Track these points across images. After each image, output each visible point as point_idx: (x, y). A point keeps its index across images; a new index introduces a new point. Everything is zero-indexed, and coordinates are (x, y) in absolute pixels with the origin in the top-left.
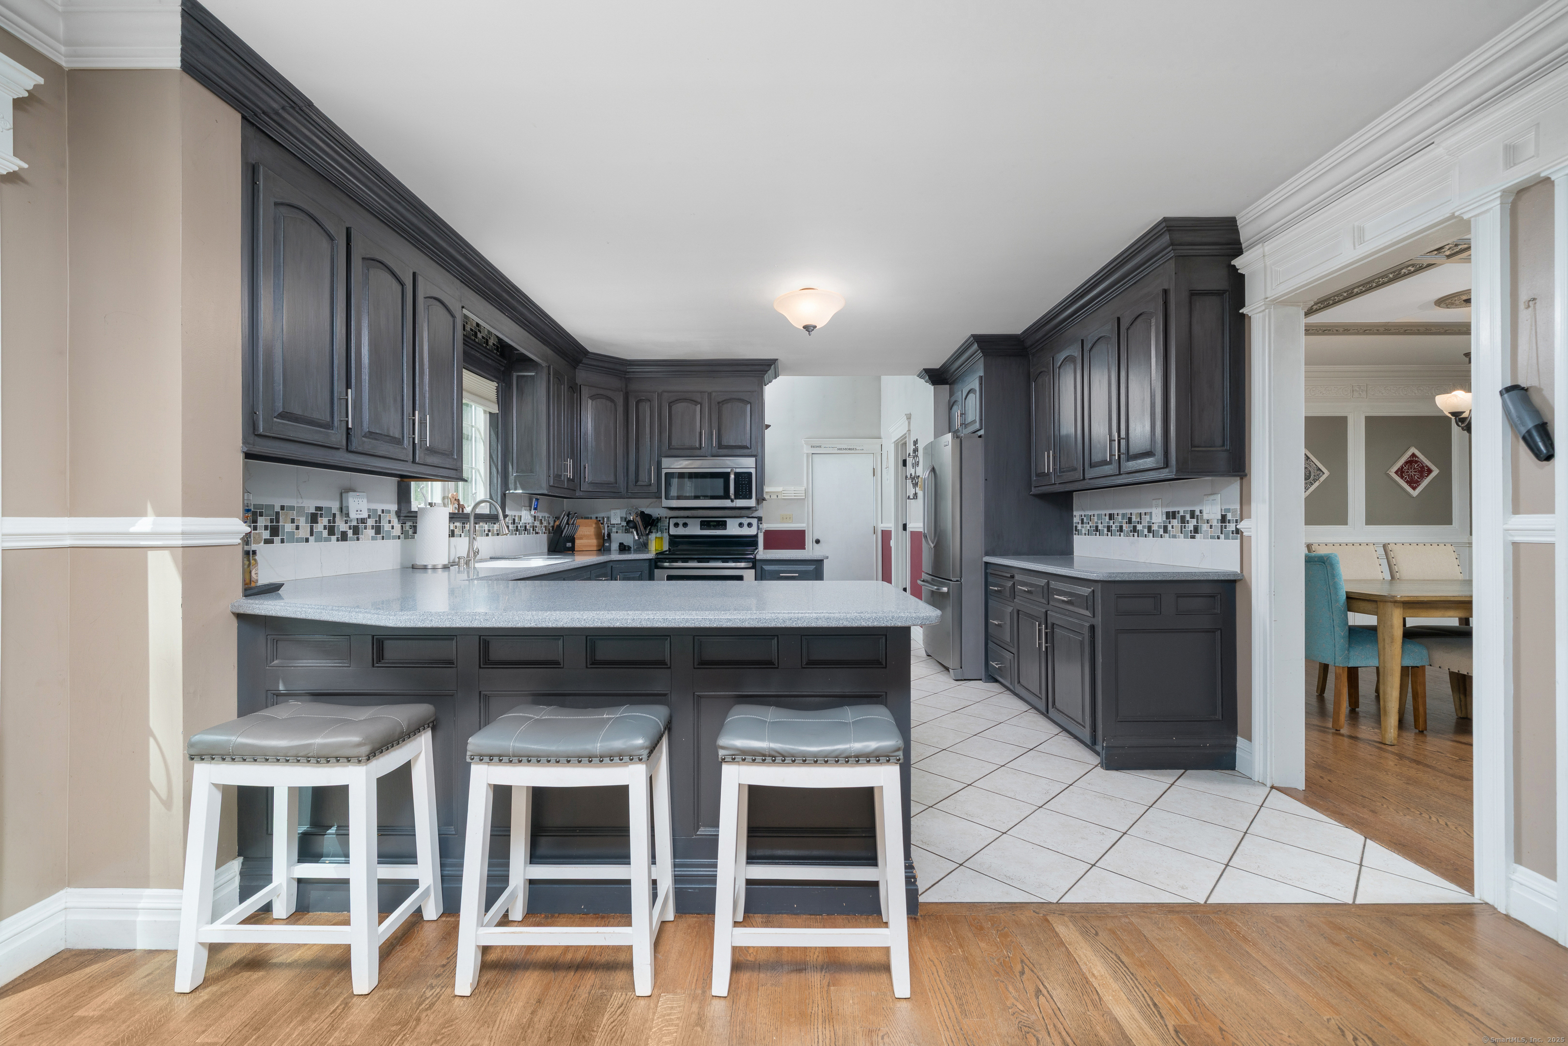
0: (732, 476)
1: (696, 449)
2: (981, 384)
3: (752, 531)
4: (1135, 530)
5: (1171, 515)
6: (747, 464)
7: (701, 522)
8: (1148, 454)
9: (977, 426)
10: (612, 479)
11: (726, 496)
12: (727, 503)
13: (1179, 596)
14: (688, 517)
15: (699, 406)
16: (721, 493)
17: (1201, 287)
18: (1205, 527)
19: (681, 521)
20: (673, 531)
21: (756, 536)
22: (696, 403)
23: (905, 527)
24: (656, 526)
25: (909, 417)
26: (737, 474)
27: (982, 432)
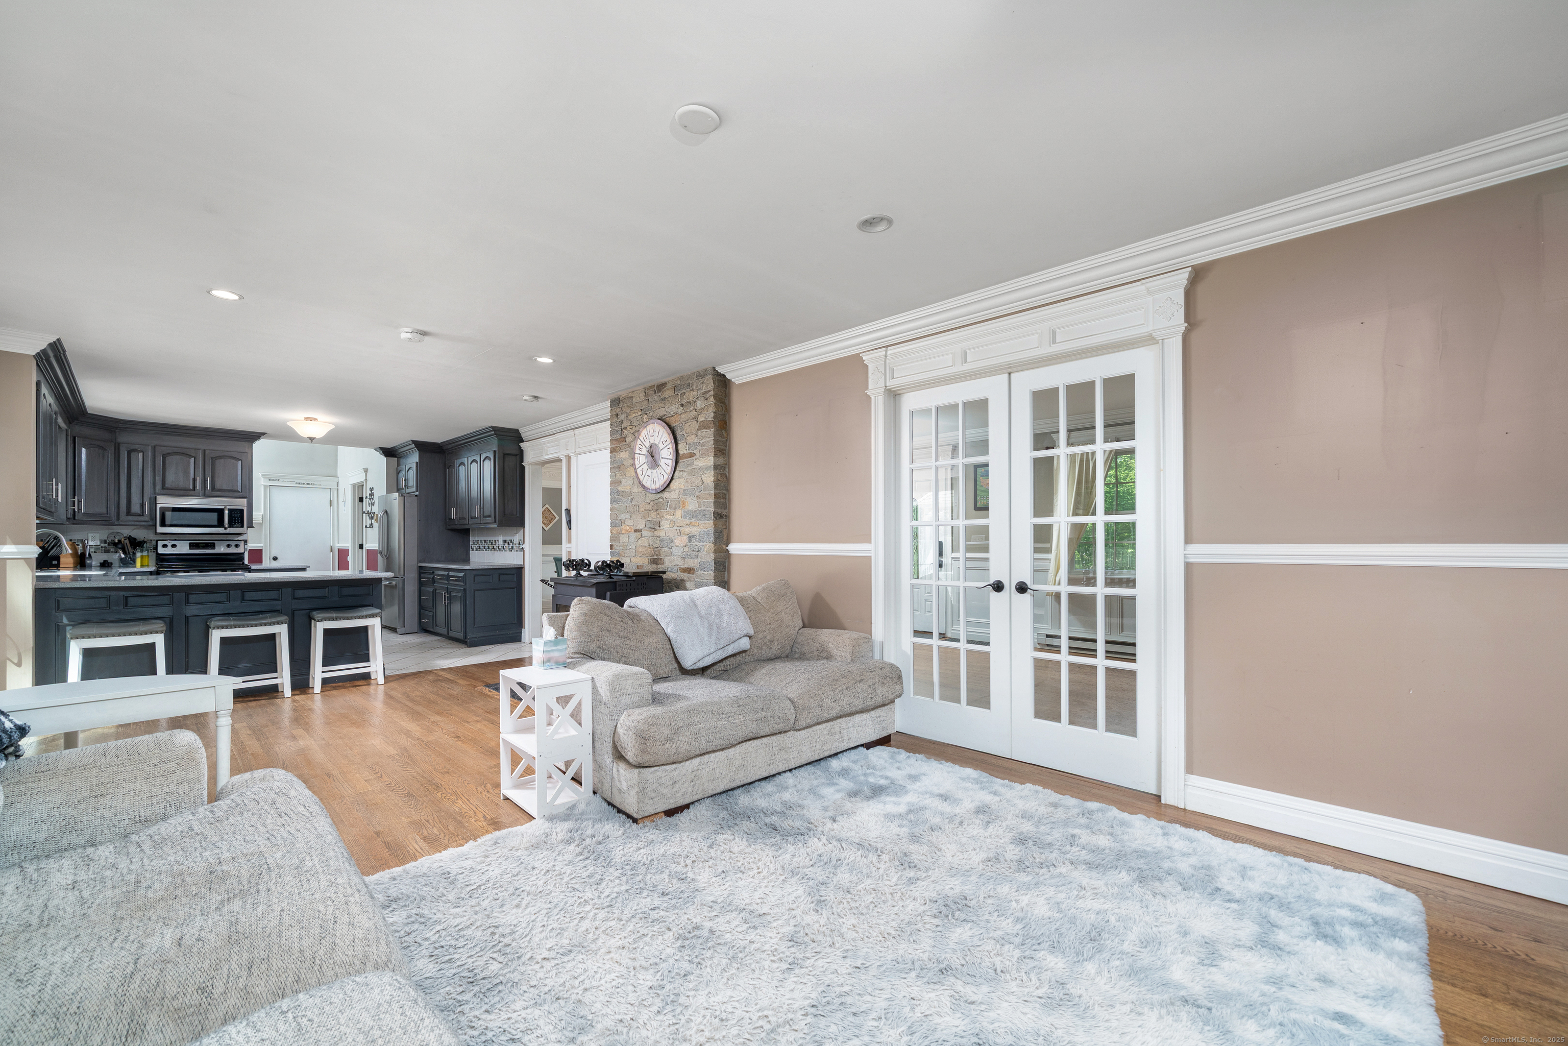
0: (226, 512)
1: (190, 490)
2: (417, 466)
3: (240, 550)
4: (494, 548)
5: (505, 541)
6: (240, 503)
7: (190, 544)
8: (490, 516)
9: (414, 489)
10: (104, 511)
11: (220, 524)
12: (220, 530)
13: (500, 575)
14: (175, 540)
15: (193, 459)
16: (216, 523)
17: (509, 452)
18: (514, 547)
19: (169, 543)
20: (161, 550)
21: (243, 554)
22: (191, 456)
23: (361, 546)
24: (142, 547)
25: (366, 471)
26: (231, 511)
27: (417, 493)
